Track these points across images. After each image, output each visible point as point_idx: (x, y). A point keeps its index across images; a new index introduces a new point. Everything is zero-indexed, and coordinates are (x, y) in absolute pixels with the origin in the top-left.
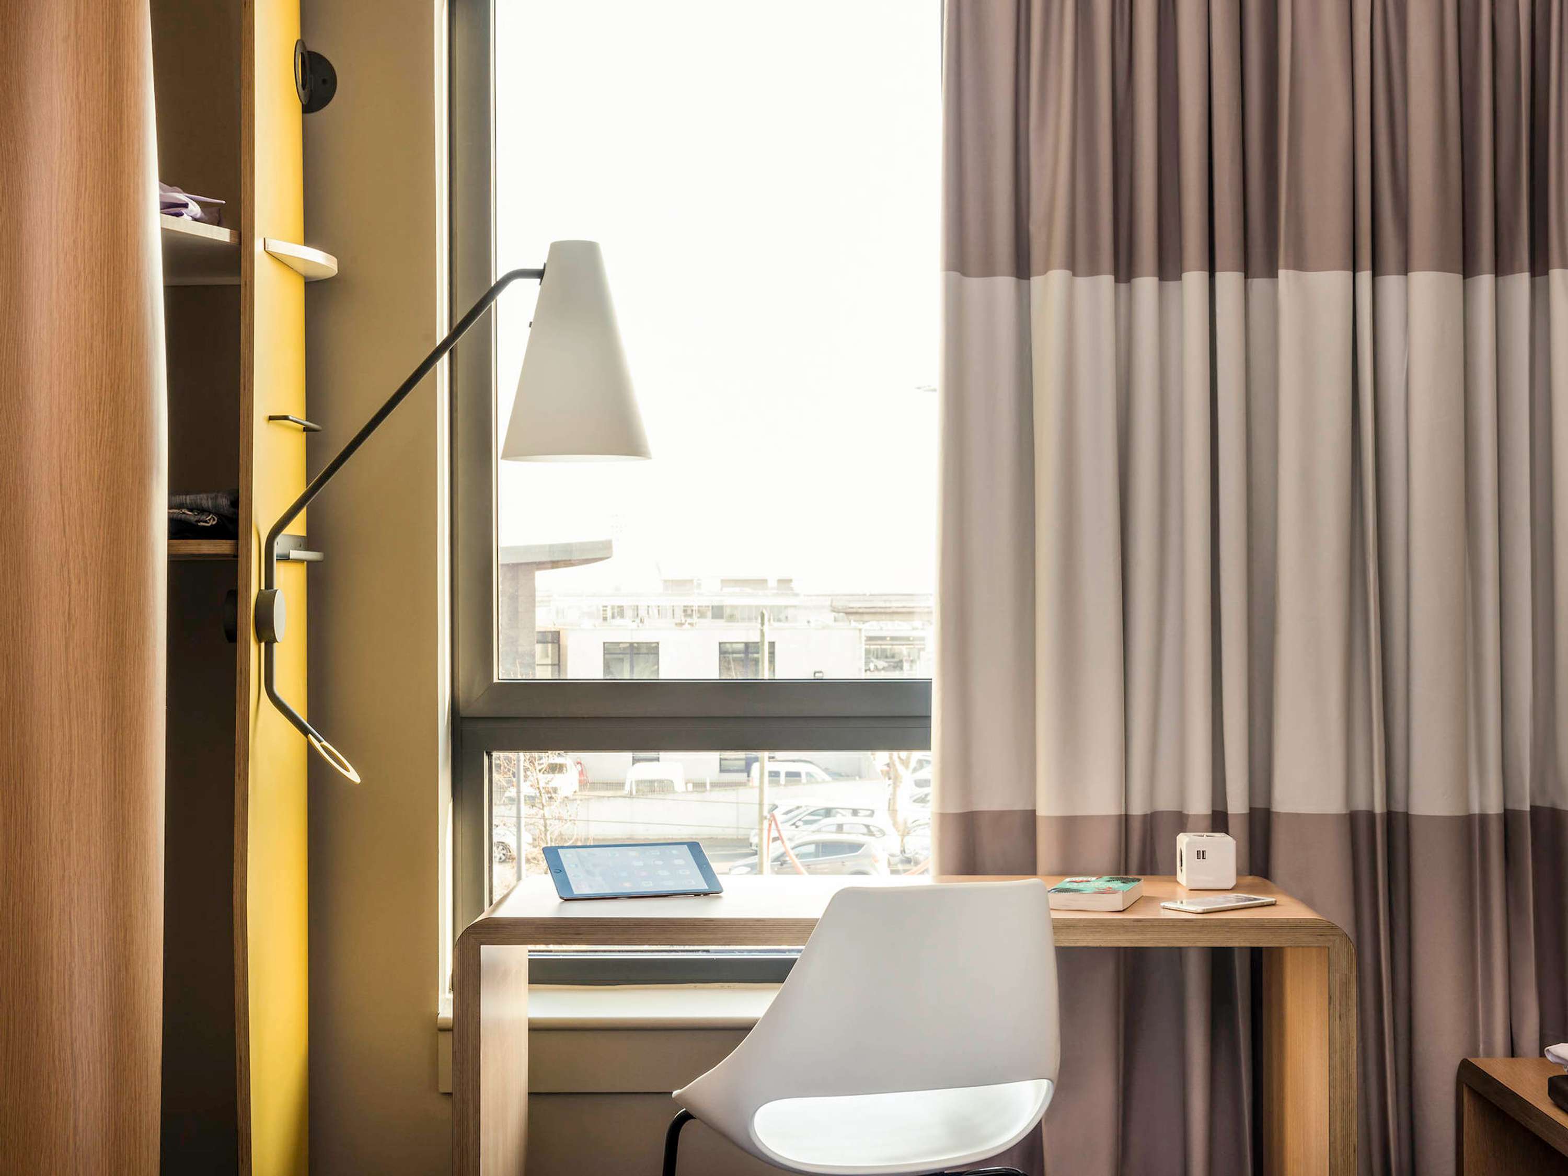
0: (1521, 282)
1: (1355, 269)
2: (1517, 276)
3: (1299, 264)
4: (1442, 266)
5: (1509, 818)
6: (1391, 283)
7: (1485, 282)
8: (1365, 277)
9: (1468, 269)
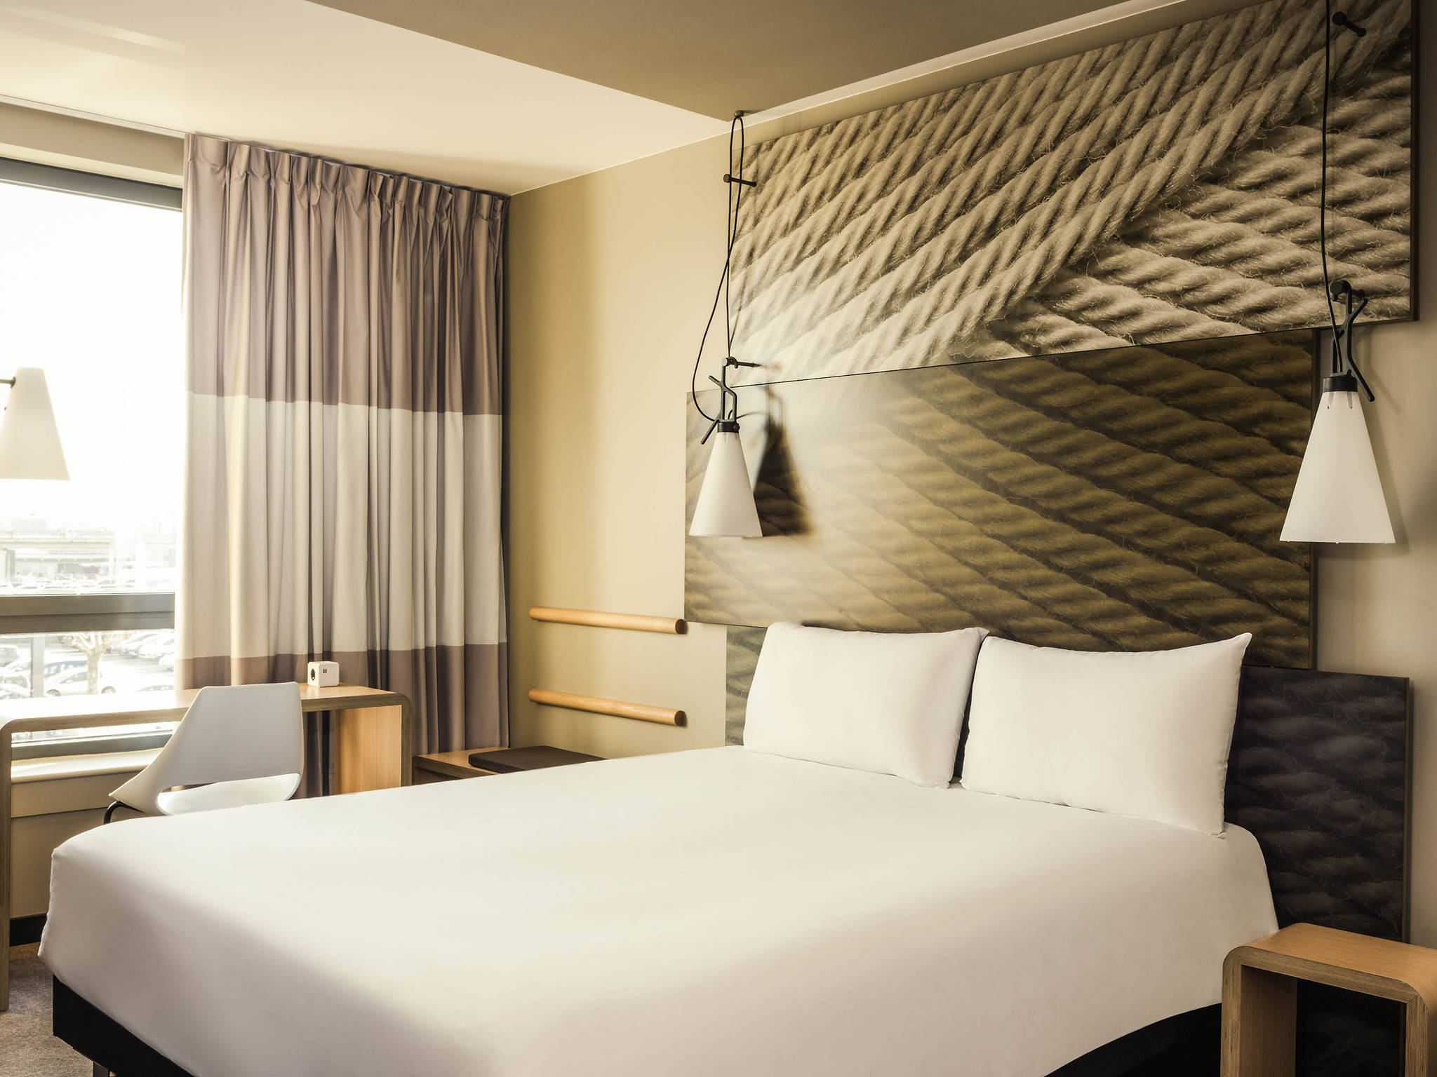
0: (433, 415)
1: (369, 405)
2: (431, 413)
3: (347, 400)
4: (405, 408)
5: (427, 650)
6: (384, 411)
7: (420, 414)
8: (374, 408)
9: (414, 409)
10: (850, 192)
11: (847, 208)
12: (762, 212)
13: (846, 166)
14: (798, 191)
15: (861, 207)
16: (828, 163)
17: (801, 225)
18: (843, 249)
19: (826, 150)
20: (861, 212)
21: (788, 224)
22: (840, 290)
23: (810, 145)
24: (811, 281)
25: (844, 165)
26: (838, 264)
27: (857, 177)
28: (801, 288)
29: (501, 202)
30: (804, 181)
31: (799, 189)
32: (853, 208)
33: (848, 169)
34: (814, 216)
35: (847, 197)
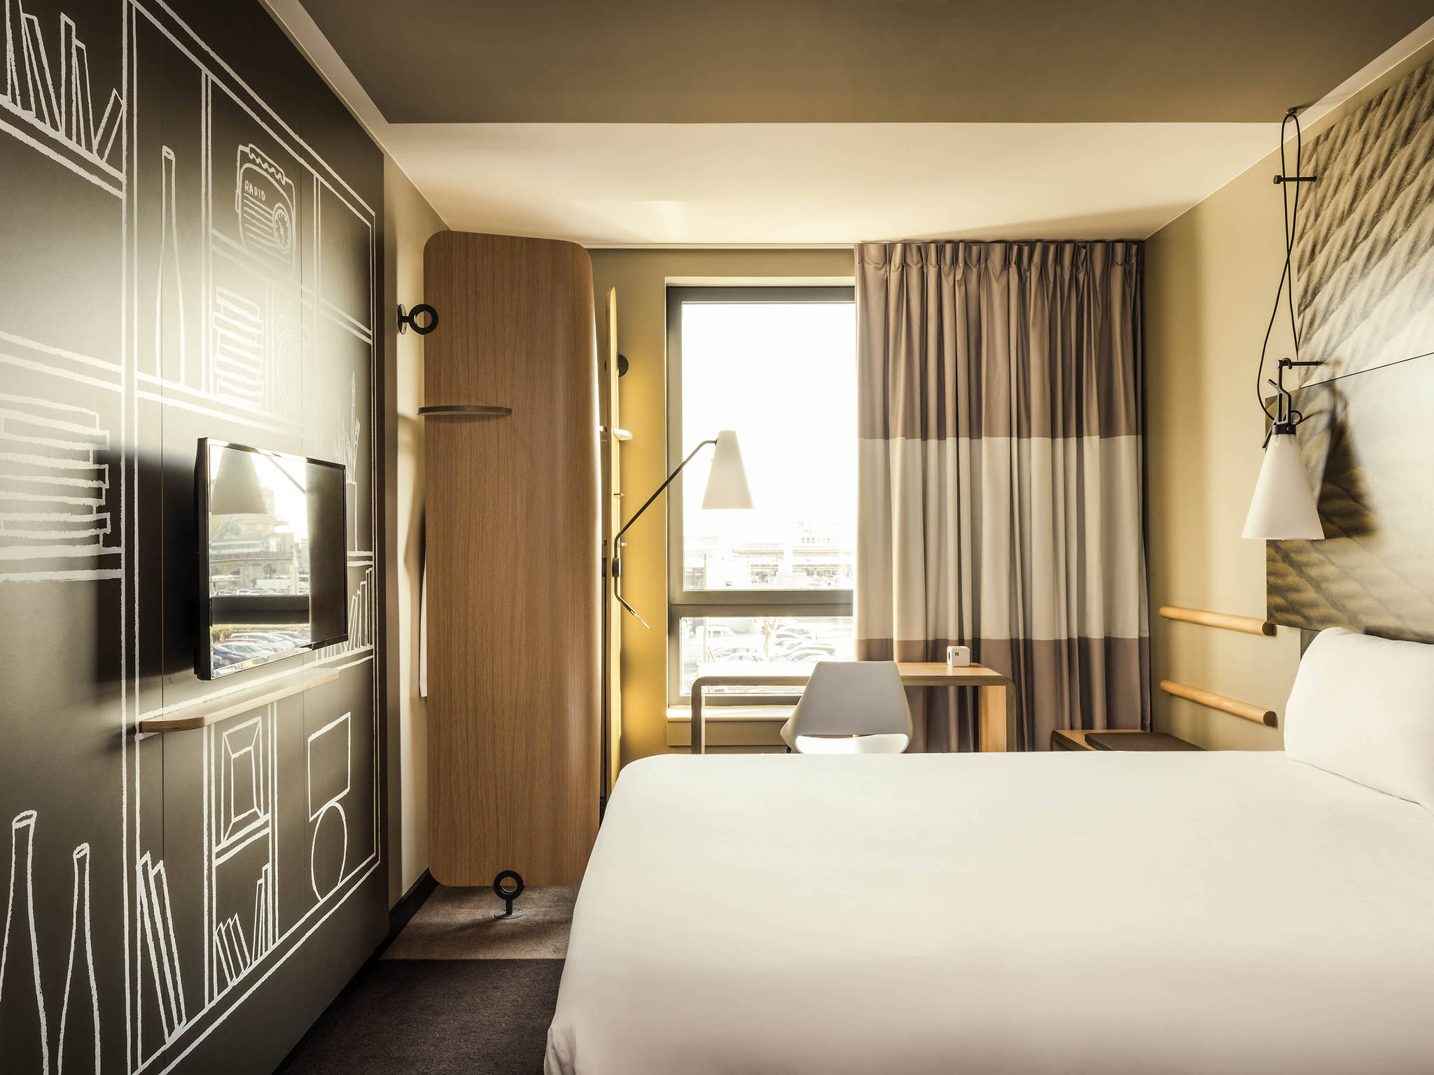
0: (1073, 441)
1: (1011, 436)
2: (1071, 439)
3: (990, 434)
4: (1043, 435)
5: (1070, 640)
6: (1024, 441)
7: (1060, 441)
8: (1015, 439)
9: (1053, 436)
10: (1398, 162)
11: (1396, 181)
12: (1321, 205)
13: (1394, 136)
14: (1352, 175)
15: (1409, 177)
16: (1378, 137)
17: (1355, 211)
18: (1393, 226)
19: (1376, 125)
20: (1408, 182)
21: (1343, 212)
22: (1391, 270)
23: (1361, 124)
24: (1365, 266)
25: (1392, 136)
26: (1389, 242)
27: (1405, 145)
28: (1356, 276)
29: (1134, 247)
30: (1357, 164)
31: (1352, 174)
32: (1402, 179)
33: (1396, 140)
34: (1366, 197)
35: (1395, 169)
